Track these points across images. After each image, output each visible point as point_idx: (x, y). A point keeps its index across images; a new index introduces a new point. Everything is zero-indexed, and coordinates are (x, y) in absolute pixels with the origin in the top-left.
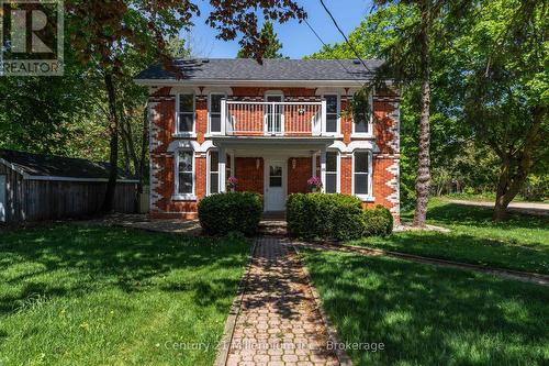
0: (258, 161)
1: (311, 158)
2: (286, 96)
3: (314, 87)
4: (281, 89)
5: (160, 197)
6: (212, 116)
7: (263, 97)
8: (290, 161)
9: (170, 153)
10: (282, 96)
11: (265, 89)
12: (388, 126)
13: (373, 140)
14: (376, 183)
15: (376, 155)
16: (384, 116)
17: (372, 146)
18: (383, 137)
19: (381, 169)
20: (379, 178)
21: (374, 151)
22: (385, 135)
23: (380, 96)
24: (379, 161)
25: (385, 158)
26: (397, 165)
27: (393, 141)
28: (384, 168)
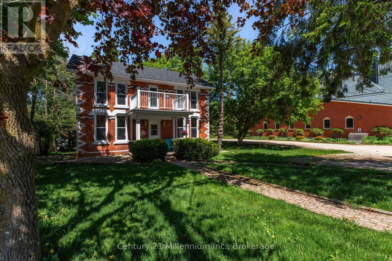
0: (146, 122)
1: (173, 120)
2: (159, 89)
3: (173, 85)
4: (157, 84)
5: (84, 143)
6: (118, 96)
7: (147, 87)
8: (162, 122)
9: (91, 116)
10: (157, 88)
11: (149, 84)
12: (205, 106)
13: (199, 112)
14: (200, 132)
15: (200, 119)
16: (203, 102)
17: (198, 115)
18: (203, 111)
19: (202, 126)
20: (202, 130)
21: (199, 118)
22: (203, 110)
23: (201, 93)
24: (201, 122)
25: (204, 121)
26: (208, 124)
27: (207, 113)
28: (203, 125)
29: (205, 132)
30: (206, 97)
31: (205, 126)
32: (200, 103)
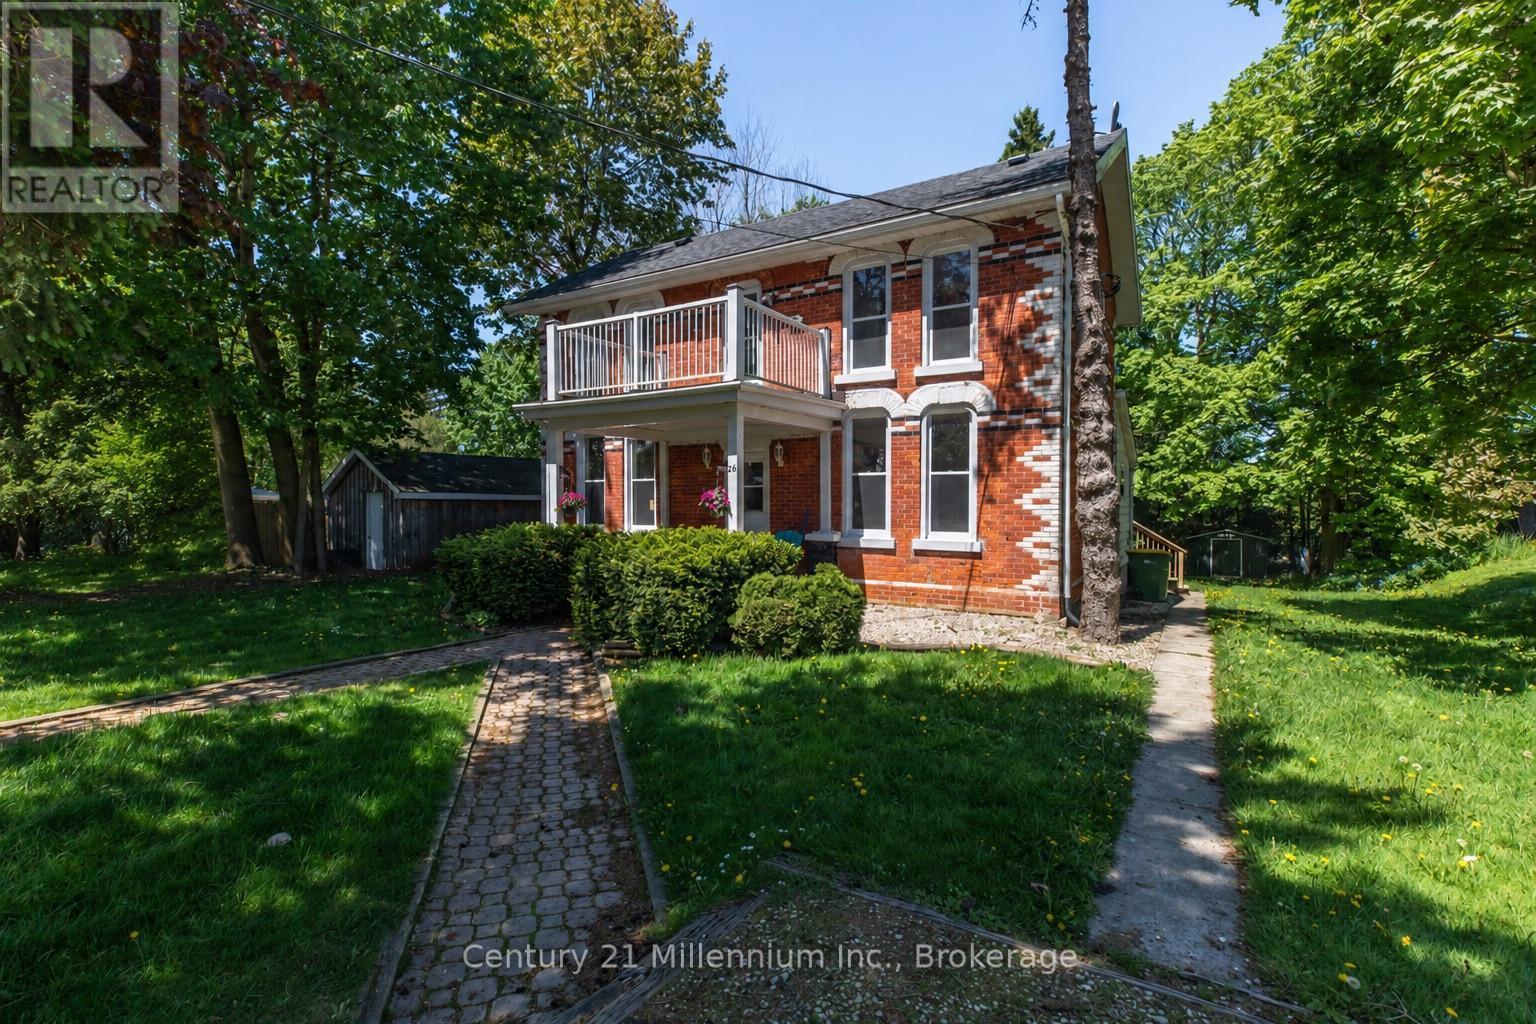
0: (707, 452)
1: (819, 439)
4: (756, 275)
8: (772, 447)
12: (1025, 329)
13: (978, 376)
14: (987, 499)
15: (987, 418)
16: (1012, 302)
17: (975, 394)
18: (1007, 364)
19: (1002, 458)
20: (998, 485)
21: (980, 407)
22: (1014, 359)
23: (998, 246)
24: (998, 435)
25: (1012, 429)
26: (1051, 448)
27: (1039, 375)
28: (1012, 454)
29: (1026, 502)
30: (1037, 262)
31: (1026, 459)
32: (987, 313)
